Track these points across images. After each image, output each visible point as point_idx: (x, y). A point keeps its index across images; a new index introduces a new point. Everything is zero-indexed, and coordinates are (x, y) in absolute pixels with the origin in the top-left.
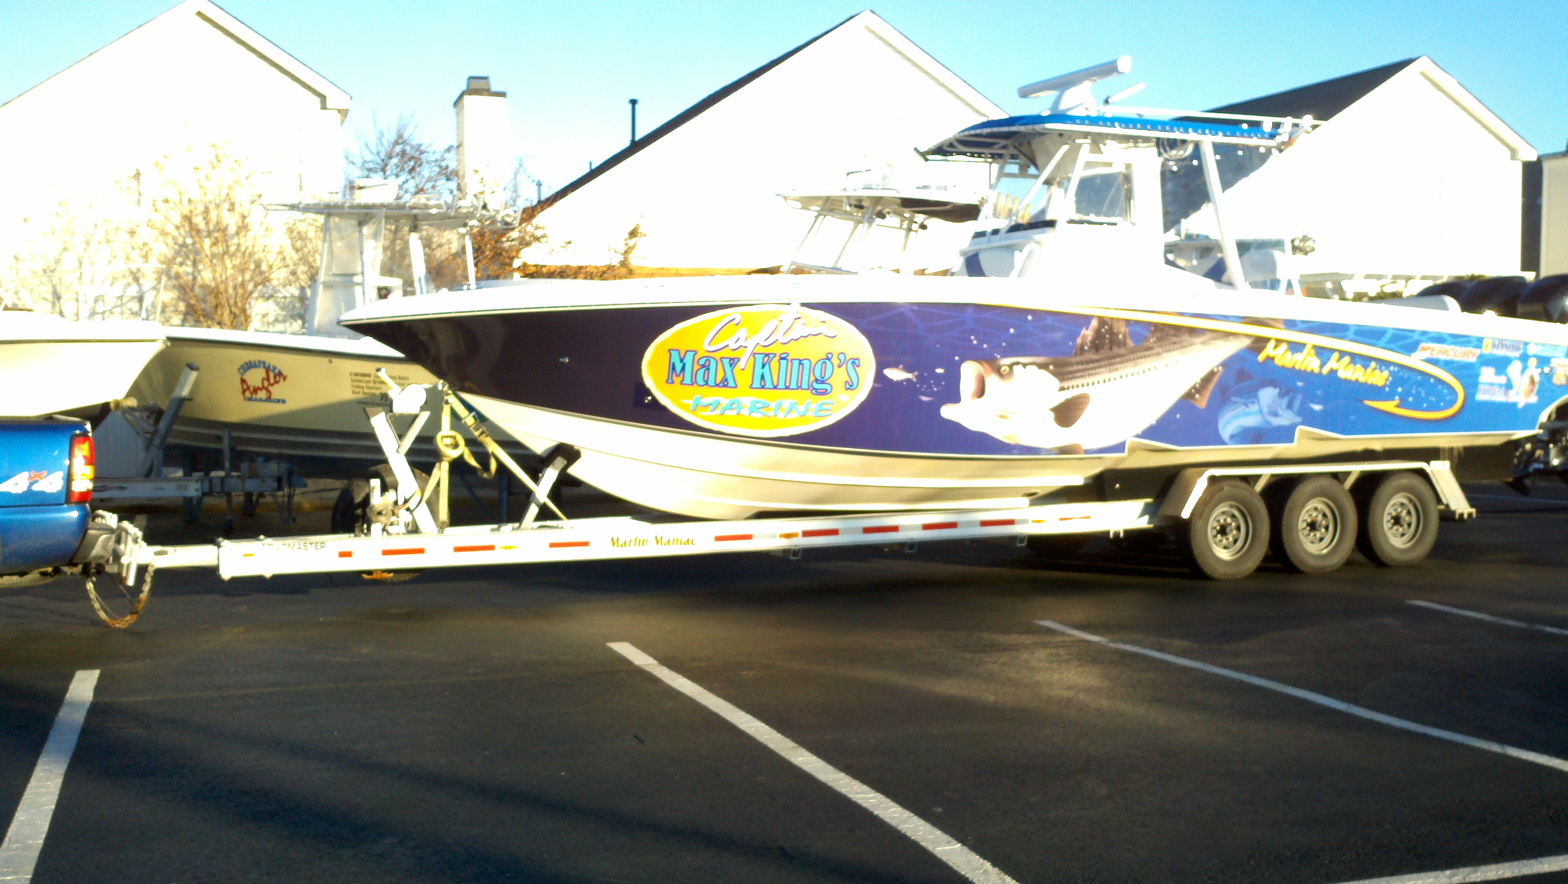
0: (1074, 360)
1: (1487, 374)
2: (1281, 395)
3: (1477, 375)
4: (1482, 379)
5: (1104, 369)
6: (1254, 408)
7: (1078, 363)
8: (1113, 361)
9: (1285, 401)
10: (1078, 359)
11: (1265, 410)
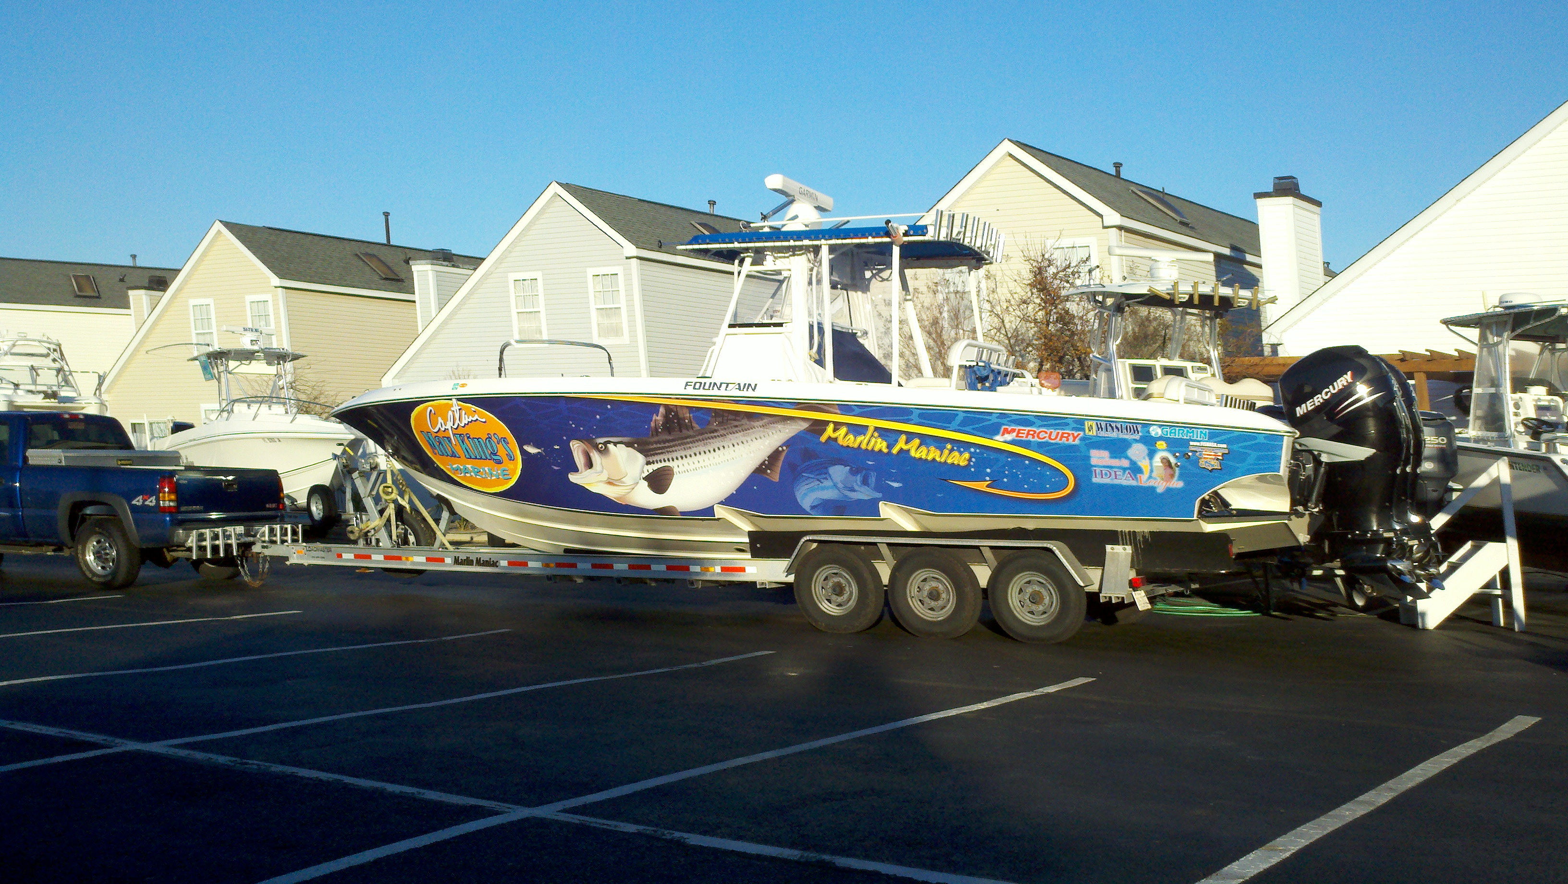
0: (653, 440)
1: (1099, 457)
2: (853, 472)
3: (1088, 458)
4: (1093, 461)
5: (679, 448)
6: (827, 483)
7: (656, 443)
8: (685, 441)
9: (859, 478)
10: (656, 439)
11: (840, 485)
